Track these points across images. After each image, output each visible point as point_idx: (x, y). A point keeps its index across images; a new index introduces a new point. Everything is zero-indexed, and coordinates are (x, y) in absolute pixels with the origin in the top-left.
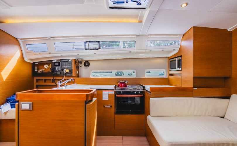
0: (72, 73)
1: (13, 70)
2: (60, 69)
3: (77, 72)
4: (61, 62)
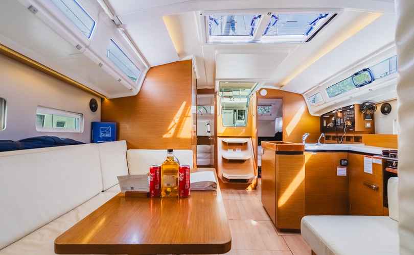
0: (354, 126)
2: (342, 122)
3: (368, 125)
4: (343, 111)
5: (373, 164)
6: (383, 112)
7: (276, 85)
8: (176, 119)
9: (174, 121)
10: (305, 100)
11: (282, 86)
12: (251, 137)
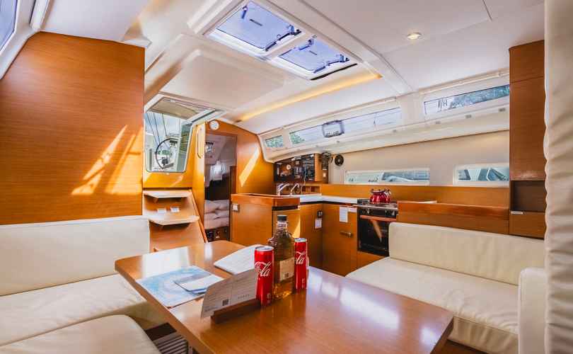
0: (314, 176)
1: (252, 173)
2: (300, 171)
3: (324, 175)
4: (302, 159)
5: (349, 213)
6: (337, 163)
7: (231, 119)
8: (106, 157)
9: (102, 159)
10: (259, 142)
11: (238, 121)
12: (191, 188)
